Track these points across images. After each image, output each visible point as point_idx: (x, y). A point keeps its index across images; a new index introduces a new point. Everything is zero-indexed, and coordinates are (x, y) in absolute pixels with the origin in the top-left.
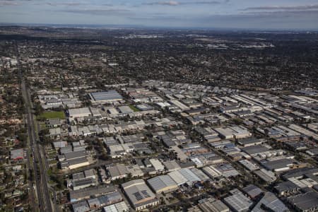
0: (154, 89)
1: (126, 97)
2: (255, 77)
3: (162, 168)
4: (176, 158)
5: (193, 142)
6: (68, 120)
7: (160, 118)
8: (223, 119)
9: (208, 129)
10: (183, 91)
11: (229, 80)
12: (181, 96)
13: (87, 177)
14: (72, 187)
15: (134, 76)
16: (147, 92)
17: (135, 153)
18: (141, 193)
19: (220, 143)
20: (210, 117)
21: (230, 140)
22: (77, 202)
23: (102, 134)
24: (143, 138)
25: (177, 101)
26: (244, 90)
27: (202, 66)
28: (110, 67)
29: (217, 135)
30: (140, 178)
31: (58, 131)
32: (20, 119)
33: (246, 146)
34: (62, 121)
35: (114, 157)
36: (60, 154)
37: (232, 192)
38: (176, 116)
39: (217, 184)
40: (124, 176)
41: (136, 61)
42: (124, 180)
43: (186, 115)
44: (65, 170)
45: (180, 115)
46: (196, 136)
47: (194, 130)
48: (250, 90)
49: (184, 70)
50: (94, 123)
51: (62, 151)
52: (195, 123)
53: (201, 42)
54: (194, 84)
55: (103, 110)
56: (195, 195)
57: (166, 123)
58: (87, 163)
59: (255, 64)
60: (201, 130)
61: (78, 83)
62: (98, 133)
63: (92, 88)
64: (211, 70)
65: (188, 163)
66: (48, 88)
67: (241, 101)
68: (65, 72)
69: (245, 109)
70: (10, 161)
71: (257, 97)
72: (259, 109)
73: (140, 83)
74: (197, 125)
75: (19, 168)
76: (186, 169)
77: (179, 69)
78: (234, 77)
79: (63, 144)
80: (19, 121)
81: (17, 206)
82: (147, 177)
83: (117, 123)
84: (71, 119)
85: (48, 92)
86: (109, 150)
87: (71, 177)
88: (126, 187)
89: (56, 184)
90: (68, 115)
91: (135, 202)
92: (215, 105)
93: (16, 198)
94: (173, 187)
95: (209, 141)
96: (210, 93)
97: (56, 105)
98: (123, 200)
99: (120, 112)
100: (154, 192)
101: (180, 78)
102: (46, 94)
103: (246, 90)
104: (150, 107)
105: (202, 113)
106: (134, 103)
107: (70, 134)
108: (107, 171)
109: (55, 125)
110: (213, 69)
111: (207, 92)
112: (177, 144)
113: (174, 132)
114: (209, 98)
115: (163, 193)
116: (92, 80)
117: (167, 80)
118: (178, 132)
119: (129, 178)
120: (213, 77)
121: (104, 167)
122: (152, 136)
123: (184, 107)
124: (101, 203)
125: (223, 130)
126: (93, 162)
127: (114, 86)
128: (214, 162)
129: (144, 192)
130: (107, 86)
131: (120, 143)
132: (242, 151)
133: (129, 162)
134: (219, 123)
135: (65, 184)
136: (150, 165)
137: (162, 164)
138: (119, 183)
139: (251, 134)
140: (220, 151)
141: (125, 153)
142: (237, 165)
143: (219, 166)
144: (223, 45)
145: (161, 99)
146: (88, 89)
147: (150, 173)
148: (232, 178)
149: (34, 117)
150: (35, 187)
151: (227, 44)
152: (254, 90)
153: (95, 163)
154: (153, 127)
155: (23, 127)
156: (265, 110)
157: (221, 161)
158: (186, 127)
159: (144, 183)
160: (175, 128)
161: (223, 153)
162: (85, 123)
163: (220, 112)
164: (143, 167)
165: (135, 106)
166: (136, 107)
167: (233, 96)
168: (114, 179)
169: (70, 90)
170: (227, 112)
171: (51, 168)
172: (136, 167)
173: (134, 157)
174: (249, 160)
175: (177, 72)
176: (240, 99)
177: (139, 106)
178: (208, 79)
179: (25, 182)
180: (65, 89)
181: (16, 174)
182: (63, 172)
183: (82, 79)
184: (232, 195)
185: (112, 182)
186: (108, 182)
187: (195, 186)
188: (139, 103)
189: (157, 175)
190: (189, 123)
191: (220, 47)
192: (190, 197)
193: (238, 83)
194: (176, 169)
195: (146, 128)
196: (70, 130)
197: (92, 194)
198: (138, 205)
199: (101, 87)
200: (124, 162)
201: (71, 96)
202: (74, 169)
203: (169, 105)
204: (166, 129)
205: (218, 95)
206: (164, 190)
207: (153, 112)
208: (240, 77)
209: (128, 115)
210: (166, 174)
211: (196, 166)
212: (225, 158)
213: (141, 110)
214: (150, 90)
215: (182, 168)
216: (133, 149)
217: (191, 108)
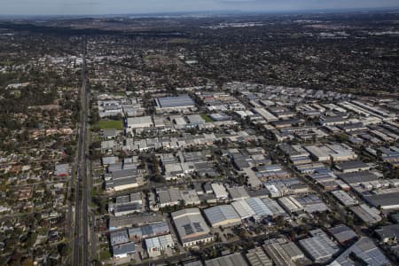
0: (237, 94)
1: (199, 102)
2: (380, 76)
3: (225, 195)
4: (246, 184)
5: (274, 163)
6: (125, 131)
7: (237, 130)
8: (320, 133)
9: (297, 147)
10: (274, 96)
11: (340, 81)
12: (269, 103)
13: (132, 202)
14: (113, 212)
15: (214, 76)
16: (227, 97)
17: (195, 175)
18: (193, 227)
19: (309, 166)
20: (304, 131)
21: (325, 163)
22: (116, 231)
23: (161, 150)
24: (210, 156)
25: (263, 109)
26: (358, 94)
27: (307, 63)
28: (187, 65)
29: (307, 155)
30: (195, 206)
31: (112, 144)
32: (72, 129)
33: (346, 171)
34: (118, 132)
35: (168, 178)
36: (108, 172)
37: (312, 232)
38: (258, 129)
39: (294, 220)
40: (176, 203)
41: (220, 57)
42: (176, 208)
43: (272, 128)
44: (110, 191)
45: (264, 128)
46: (279, 156)
47: (278, 148)
48: (368, 95)
49: (281, 68)
50: (154, 135)
51: (110, 169)
52: (280, 139)
53: (312, 30)
54: (290, 86)
55: (169, 119)
56: (262, 233)
57: (242, 138)
58: (136, 185)
59: (384, 58)
60: (286, 149)
61: (145, 86)
62: (156, 148)
63: (161, 92)
64: (317, 67)
65: (262, 190)
66: (110, 92)
67: (351, 110)
68: (133, 72)
69: (355, 121)
70: (53, 177)
71: (376, 104)
72: (376, 120)
73: (220, 86)
74: (283, 142)
75: (60, 185)
76: (257, 199)
77: (274, 67)
78: (347, 77)
79: (112, 160)
80: (71, 131)
81: (52, 229)
82: (204, 206)
83: (181, 136)
84: (128, 130)
85: (109, 97)
86: (164, 170)
87: (114, 201)
88: (177, 217)
89: (97, 207)
90: (126, 125)
91: (183, 237)
92: (312, 114)
93: (52, 220)
94: (235, 221)
95: (295, 163)
96: (309, 99)
97: (115, 112)
98: (169, 233)
99: (189, 122)
100: (209, 224)
101: (274, 79)
102: (107, 100)
103: (364, 94)
104: (227, 116)
105: (293, 126)
106: (207, 111)
107: (124, 148)
108: (157, 196)
109: (110, 137)
110: (320, 67)
111: (305, 98)
112: (251, 165)
113: (250, 150)
114: (307, 106)
115: (220, 227)
116: (162, 82)
117: (256, 82)
118: (255, 150)
119: (182, 206)
120: (317, 78)
121: (154, 191)
122: (221, 154)
123: (270, 117)
124: (143, 234)
125: (317, 149)
126: (143, 183)
127: (187, 89)
128: (297, 191)
129: (197, 225)
130: (178, 89)
131: (179, 160)
132: (338, 178)
133: (185, 186)
134: (313, 140)
135: (107, 208)
136: (211, 192)
137: (227, 190)
138: (169, 211)
139: (356, 156)
140: (307, 177)
141: (182, 175)
142: (328, 197)
143: (301, 197)
144: (343, 33)
145: (243, 106)
146: (157, 93)
147: (209, 201)
148: (316, 213)
149: (89, 127)
150: (74, 210)
151: (348, 31)
152: (374, 95)
153: (146, 185)
154: (225, 142)
155: (74, 138)
156: (385, 123)
157: (305, 190)
158: (269, 143)
159: (199, 213)
160: (253, 144)
161: (311, 179)
162: (144, 135)
163: (318, 124)
164: (201, 193)
165: (207, 115)
166: (209, 116)
167: (341, 104)
168: (163, 205)
169: (134, 94)
170: (328, 124)
171: (95, 188)
172: (192, 192)
173: (193, 180)
174: (346, 191)
175: (271, 71)
176: (350, 107)
177: (213, 115)
178: (310, 80)
179: (64, 204)
180: (129, 93)
181: (56, 192)
182: (107, 194)
183: (151, 80)
184: (311, 236)
185: (160, 209)
186: (156, 209)
187: (264, 221)
188: (214, 111)
189: (218, 204)
190: (273, 138)
191: (338, 35)
192: (255, 235)
193: (352, 86)
194: (243, 198)
195: (216, 143)
196: (125, 143)
197: (135, 223)
198: (187, 240)
199: (172, 91)
200: (180, 186)
201: (134, 102)
202: (120, 191)
203: (252, 114)
204: (242, 146)
205: (320, 101)
206: (224, 223)
207: (229, 123)
208: (358, 76)
209: (197, 126)
210: (229, 203)
211: (270, 195)
212: (312, 187)
213: (215, 120)
214: (231, 94)
215: (252, 196)
216: (193, 170)
217: (281, 119)
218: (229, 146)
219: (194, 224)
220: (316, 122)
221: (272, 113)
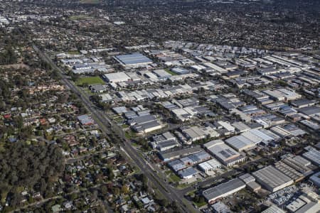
0: (180, 51)
1: (154, 59)
2: (280, 36)
3: (233, 129)
4: (241, 120)
5: (248, 104)
6: (109, 85)
7: (202, 81)
9: (257, 91)
10: (211, 52)
11: (252, 39)
12: (212, 59)
13: (168, 139)
14: (159, 149)
16: (174, 54)
17: (201, 116)
18: (226, 152)
19: (273, 105)
20: (252, 79)
21: (283, 102)
22: (170, 161)
23: (155, 98)
24: (198, 101)
26: (273, 50)
27: (217, 24)
28: (117, 26)
29: (268, 97)
30: (216, 138)
31: (108, 96)
32: (61, 85)
33: (300, 107)
34: (104, 86)
36: (127, 118)
37: (306, 148)
38: (217, 79)
39: (289, 142)
40: (204, 137)
42: (204, 141)
43: (227, 78)
44: (141, 133)
45: (222, 78)
47: (243, 93)
48: (279, 51)
49: (200, 28)
50: (138, 88)
52: (240, 86)
54: (218, 44)
55: (139, 74)
56: (274, 153)
57: (211, 87)
58: (159, 127)
59: (273, 21)
60: (250, 93)
61: (93, 45)
62: (151, 98)
64: (228, 28)
65: (253, 124)
66: (65, 51)
67: (275, 63)
68: (70, 32)
69: (283, 71)
70: (83, 127)
71: (289, 57)
72: (298, 70)
73: (161, 45)
74: (243, 88)
75: (96, 132)
76: (256, 130)
77: (195, 28)
78: (256, 36)
79: (123, 109)
80: (62, 88)
81: (118, 165)
82: (224, 138)
83: (163, 88)
84: (114, 85)
85: (68, 56)
86: (174, 115)
87: (152, 140)
88: (210, 146)
89: (140, 146)
90: (106, 80)
91: (225, 159)
92: (252, 67)
93: (112, 158)
94: (251, 146)
95: (263, 103)
96: (240, 54)
97: (88, 69)
98: (211, 159)
99: (158, 76)
100: (237, 150)
101: (200, 38)
103: (275, 50)
104: (186, 70)
105: (241, 76)
106: (166, 66)
107: (123, 100)
108: (184, 134)
109: (101, 91)
111: (236, 53)
112: (235, 106)
114: (242, 60)
115: (244, 151)
117: (189, 41)
118: (228, 95)
119: (209, 139)
120: (234, 37)
121: (179, 130)
122: (206, 100)
123: (221, 70)
124: (193, 161)
125: (271, 92)
126: (164, 126)
127: (135, 47)
128: (278, 122)
129: (229, 151)
130: (127, 48)
131: (179, 107)
132: (299, 112)
133: (199, 125)
134: (263, 86)
135: (150, 146)
136: (221, 127)
137: (232, 125)
138: (201, 143)
139: (300, 96)
140: (277, 112)
141: (191, 117)
142: (299, 125)
143: (285, 126)
145: (193, 62)
146: (109, 51)
147: (226, 134)
148: (300, 136)
149: (74, 83)
150: (122, 149)
152: (284, 51)
153: (167, 126)
154: (202, 91)
155: (70, 93)
156: (304, 71)
157: (283, 121)
158: (233, 90)
159: (223, 143)
160: (224, 91)
162: (130, 88)
163: (259, 74)
164: (215, 128)
166: (171, 70)
167: (265, 58)
168: (194, 140)
169: (90, 53)
170: (267, 74)
171: (127, 132)
173: (201, 120)
174: (309, 120)
175: (194, 31)
176: (274, 60)
177: (174, 69)
178: (230, 39)
179: (111, 146)
180: (84, 52)
181: (97, 138)
182: (141, 136)
183: (95, 40)
184: (307, 151)
185: (193, 143)
186: (190, 143)
187: (271, 144)
188: (173, 67)
189: (232, 135)
192: (269, 154)
193: (264, 43)
194: (246, 130)
195: (195, 91)
196: (120, 96)
197: (181, 154)
198: (229, 162)
199: (121, 48)
200: (194, 125)
201: (96, 60)
202: (149, 133)
203: (204, 67)
204: (216, 93)
205: (250, 56)
206: (245, 148)
207: (191, 75)
208: (264, 36)
209: (169, 79)
210: (239, 134)
211: (263, 127)
212: (286, 120)
213: (179, 74)
214: (176, 52)
215: (252, 128)
216: (196, 113)
217: (229, 71)
218: (205, 93)
219: (226, 150)
220: (255, 72)
221: (220, 66)
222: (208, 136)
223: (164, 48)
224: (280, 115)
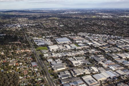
0: (84, 37)
1: (72, 40)
3: (97, 70)
4: (102, 67)
5: (108, 60)
6: (49, 50)
7: (90, 49)
8: (119, 50)
9: (113, 54)
10: (97, 37)
11: (117, 32)
12: (97, 40)
13: (66, 74)
14: (61, 78)
15: (73, 31)
16: (81, 38)
17: (84, 64)
18: (91, 81)
19: (120, 60)
20: (113, 49)
21: (125, 59)
22: (65, 84)
23: (66, 56)
24: (85, 58)
25: (95, 42)
26: (125, 37)
27: (103, 26)
28: (60, 27)
29: (118, 57)
30: (89, 74)
31: (47, 55)
34: (47, 51)
35: (75, 66)
36: (51, 64)
38: (97, 48)
39: (123, 77)
40: (82, 74)
41: (71, 24)
42: (82, 75)
43: (102, 48)
44: (56, 71)
45: (99, 48)
46: (109, 57)
47: (107, 55)
49: (95, 28)
50: (61, 52)
52: (106, 52)
53: (99, 15)
54: (101, 34)
55: (63, 46)
56: (115, 82)
57: (93, 52)
58: (64, 68)
59: (128, 25)
60: (110, 55)
61: (48, 34)
62: (65, 56)
63: (56, 37)
64: (107, 28)
65: (108, 69)
66: (36, 37)
68: (41, 30)
69: (128, 45)
70: (32, 67)
73: (76, 34)
74: (108, 52)
75: (37, 69)
76: (108, 71)
77: (93, 27)
78: (119, 31)
79: (51, 60)
80: (30, 51)
81: (41, 84)
83: (71, 52)
84: (51, 50)
86: (72, 63)
87: (59, 74)
88: (84, 78)
89: (53, 76)
90: (49, 48)
91: (90, 84)
92: (114, 43)
93: (40, 81)
94: (105, 78)
95: (115, 59)
96: (110, 38)
97: (43, 44)
98: (84, 84)
99: (71, 47)
100: (97, 81)
101: (94, 32)
102: (36, 39)
103: (127, 37)
104: (84, 45)
105: (108, 47)
106: (76, 43)
107: (53, 56)
108: (74, 72)
109: (45, 53)
111: (108, 38)
112: (102, 61)
114: (110, 41)
115: (100, 81)
116: (55, 33)
117: (89, 33)
118: (100, 56)
119: (85, 74)
120: (109, 31)
121: (72, 70)
122: (89, 57)
123: (100, 45)
124: (75, 84)
125: (120, 54)
126: (66, 68)
127: (65, 35)
128: (120, 68)
129: (93, 80)
130: (62, 35)
131: (76, 60)
133: (82, 68)
134: (117, 52)
135: (58, 77)
136: (92, 69)
140: (121, 64)
141: (79, 64)
143: (122, 70)
144: (110, 16)
145: (88, 41)
146: (54, 37)
147: (93, 73)
149: (35, 49)
150: (45, 77)
151: (112, 16)
153: (68, 68)
154: (88, 53)
155: (32, 53)
157: (123, 68)
158: (103, 53)
159: (91, 77)
160: (98, 54)
161: (123, 64)
162: (57, 52)
163: (117, 47)
164: (89, 70)
166: (77, 45)
167: (121, 40)
168: (78, 75)
169: (46, 38)
170: (120, 47)
171: (50, 70)
172: (86, 70)
173: (84, 66)
175: (92, 29)
176: (125, 41)
177: (79, 44)
178: (107, 32)
179: (41, 76)
180: (44, 37)
181: (36, 72)
183: (50, 32)
185: (77, 76)
186: (76, 76)
187: (114, 78)
188: (79, 43)
189: (96, 73)
190: (104, 51)
192: (112, 83)
193: (122, 34)
194: (104, 71)
195: (85, 54)
196: (52, 54)
197: (70, 81)
199: (59, 36)
200: (80, 68)
201: (47, 40)
202: (59, 71)
203: (92, 43)
204: (94, 54)
205: (114, 39)
206: (101, 79)
207: (86, 47)
208: (122, 31)
209: (75, 48)
210: (100, 73)
211: (112, 70)
212: (125, 67)
213: (80, 46)
214: (82, 37)
215: (106, 70)
216: (82, 63)
217: (103, 45)
218: (90, 54)
219: (91, 80)
220: (115, 46)
221: (100, 43)
222: (85, 73)
223: (77, 36)
224: (122, 65)
